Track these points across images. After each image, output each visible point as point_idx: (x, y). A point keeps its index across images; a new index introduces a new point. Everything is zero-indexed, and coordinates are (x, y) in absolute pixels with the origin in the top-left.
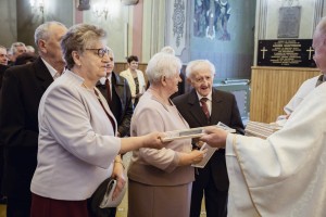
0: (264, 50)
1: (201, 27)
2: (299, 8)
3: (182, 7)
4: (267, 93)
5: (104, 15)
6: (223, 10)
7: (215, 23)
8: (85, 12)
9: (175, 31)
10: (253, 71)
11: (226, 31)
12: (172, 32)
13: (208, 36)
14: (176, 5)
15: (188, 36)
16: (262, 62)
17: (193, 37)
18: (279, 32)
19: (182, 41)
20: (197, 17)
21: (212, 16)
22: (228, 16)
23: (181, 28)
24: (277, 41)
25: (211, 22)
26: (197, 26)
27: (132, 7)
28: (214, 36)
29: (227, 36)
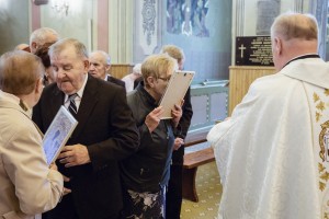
0: (242, 48)
1: (176, 23)
3: (153, 1)
5: (64, 10)
6: (200, 3)
7: (192, 18)
8: (42, 7)
11: (203, 26)
12: (141, 29)
13: (184, 32)
16: (240, 61)
17: (166, 33)
18: (258, 28)
19: (154, 38)
20: (171, 12)
21: (188, 10)
22: (206, 10)
23: (152, 24)
24: (255, 38)
26: (171, 22)
28: (191, 32)
29: (205, 32)
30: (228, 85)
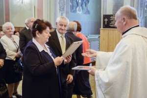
0: (106, 20)
1: (74, 8)
4: (108, 42)
7: (82, 5)
9: (60, 10)
10: (101, 31)
11: (87, 9)
12: (58, 11)
13: (78, 12)
15: (67, 13)
18: (113, 11)
19: (64, 15)
20: (72, 2)
21: (80, 1)
22: (88, 1)
23: (64, 8)
24: (112, 15)
26: (72, 7)
28: (81, 12)
29: (88, 12)
30: (99, 37)
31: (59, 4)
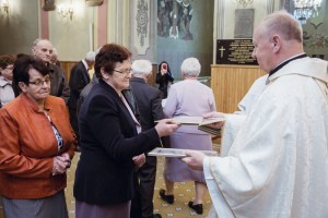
0: (222, 49)
1: (165, 28)
2: (253, 10)
3: (146, 9)
4: (226, 89)
5: (69, 15)
6: (185, 11)
7: (178, 24)
8: (50, 13)
9: (139, 31)
10: (213, 69)
11: (188, 31)
12: (135, 32)
13: (172, 36)
14: (139, 7)
15: (152, 36)
16: (221, 61)
18: (235, 33)
19: (146, 40)
20: (161, 18)
21: (175, 16)
22: (190, 17)
23: (145, 29)
24: (233, 41)
25: (175, 23)
26: (161, 27)
27: (97, 8)
28: (177, 36)
29: (189, 36)
30: (209, 80)
31: (138, 20)
